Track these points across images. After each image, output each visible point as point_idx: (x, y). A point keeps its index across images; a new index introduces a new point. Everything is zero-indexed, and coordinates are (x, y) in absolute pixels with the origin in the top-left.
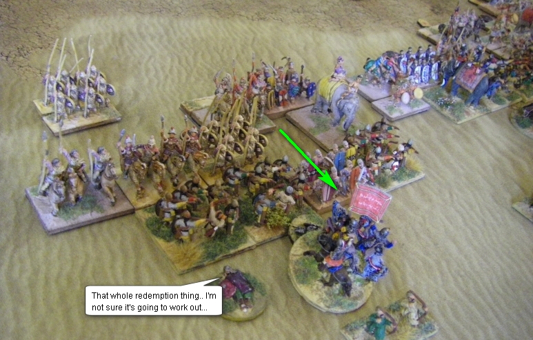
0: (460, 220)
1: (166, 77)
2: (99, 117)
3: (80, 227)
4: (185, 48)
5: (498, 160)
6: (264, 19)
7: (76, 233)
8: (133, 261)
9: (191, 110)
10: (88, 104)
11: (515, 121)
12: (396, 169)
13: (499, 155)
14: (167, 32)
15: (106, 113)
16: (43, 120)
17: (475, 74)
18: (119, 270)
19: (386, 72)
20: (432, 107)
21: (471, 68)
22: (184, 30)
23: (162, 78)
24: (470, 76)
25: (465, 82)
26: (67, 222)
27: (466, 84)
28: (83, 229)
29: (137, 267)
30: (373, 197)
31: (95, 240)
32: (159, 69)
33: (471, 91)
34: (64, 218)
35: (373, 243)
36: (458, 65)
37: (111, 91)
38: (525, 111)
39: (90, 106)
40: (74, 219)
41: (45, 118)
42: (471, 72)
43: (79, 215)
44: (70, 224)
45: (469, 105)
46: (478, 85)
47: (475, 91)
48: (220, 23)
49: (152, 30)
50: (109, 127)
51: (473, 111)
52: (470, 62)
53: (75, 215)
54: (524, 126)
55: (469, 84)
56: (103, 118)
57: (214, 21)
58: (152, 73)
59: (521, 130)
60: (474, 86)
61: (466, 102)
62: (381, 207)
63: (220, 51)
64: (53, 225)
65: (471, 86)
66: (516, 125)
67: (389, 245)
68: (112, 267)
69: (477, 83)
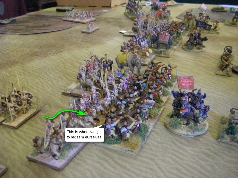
0: (206, 86)
1: (43, 86)
2: (31, 111)
3: (71, 160)
4: (39, 73)
5: (194, 63)
6: (61, 52)
7: (71, 164)
8: (111, 160)
9: (69, 92)
10: (25, 106)
11: (186, 49)
12: (170, 78)
13: (193, 61)
14: (24, 70)
15: (33, 108)
16: (3, 124)
17: (166, 36)
18: (110, 168)
19: (134, 48)
20: (156, 56)
21: (163, 34)
22: (31, 67)
23: (41, 87)
24: (165, 37)
25: (164, 40)
26: (65, 160)
27: (164, 41)
28: (73, 160)
29: (116, 162)
30: (186, 80)
31: (84, 162)
32: (36, 84)
33: (167, 43)
34: (62, 158)
35: (197, 100)
36: (157, 35)
37: (31, 96)
38: (189, 43)
39: (26, 106)
40: (67, 156)
41: (4, 123)
42: (164, 36)
43: (68, 154)
44: (67, 160)
45: (168, 49)
46: (169, 39)
47: (168, 43)
48: (45, 59)
49: (16, 72)
50: (38, 114)
51: (171, 51)
52: (162, 32)
53: (66, 155)
54: (192, 49)
55: (165, 41)
56: (33, 111)
57: (41, 59)
58: (35, 87)
59: (191, 51)
60: (168, 41)
61: (166, 49)
62: (192, 82)
63: (55, 69)
64: (60, 164)
65: (166, 41)
66: (188, 50)
67: (204, 97)
68: (105, 168)
69: (168, 39)
